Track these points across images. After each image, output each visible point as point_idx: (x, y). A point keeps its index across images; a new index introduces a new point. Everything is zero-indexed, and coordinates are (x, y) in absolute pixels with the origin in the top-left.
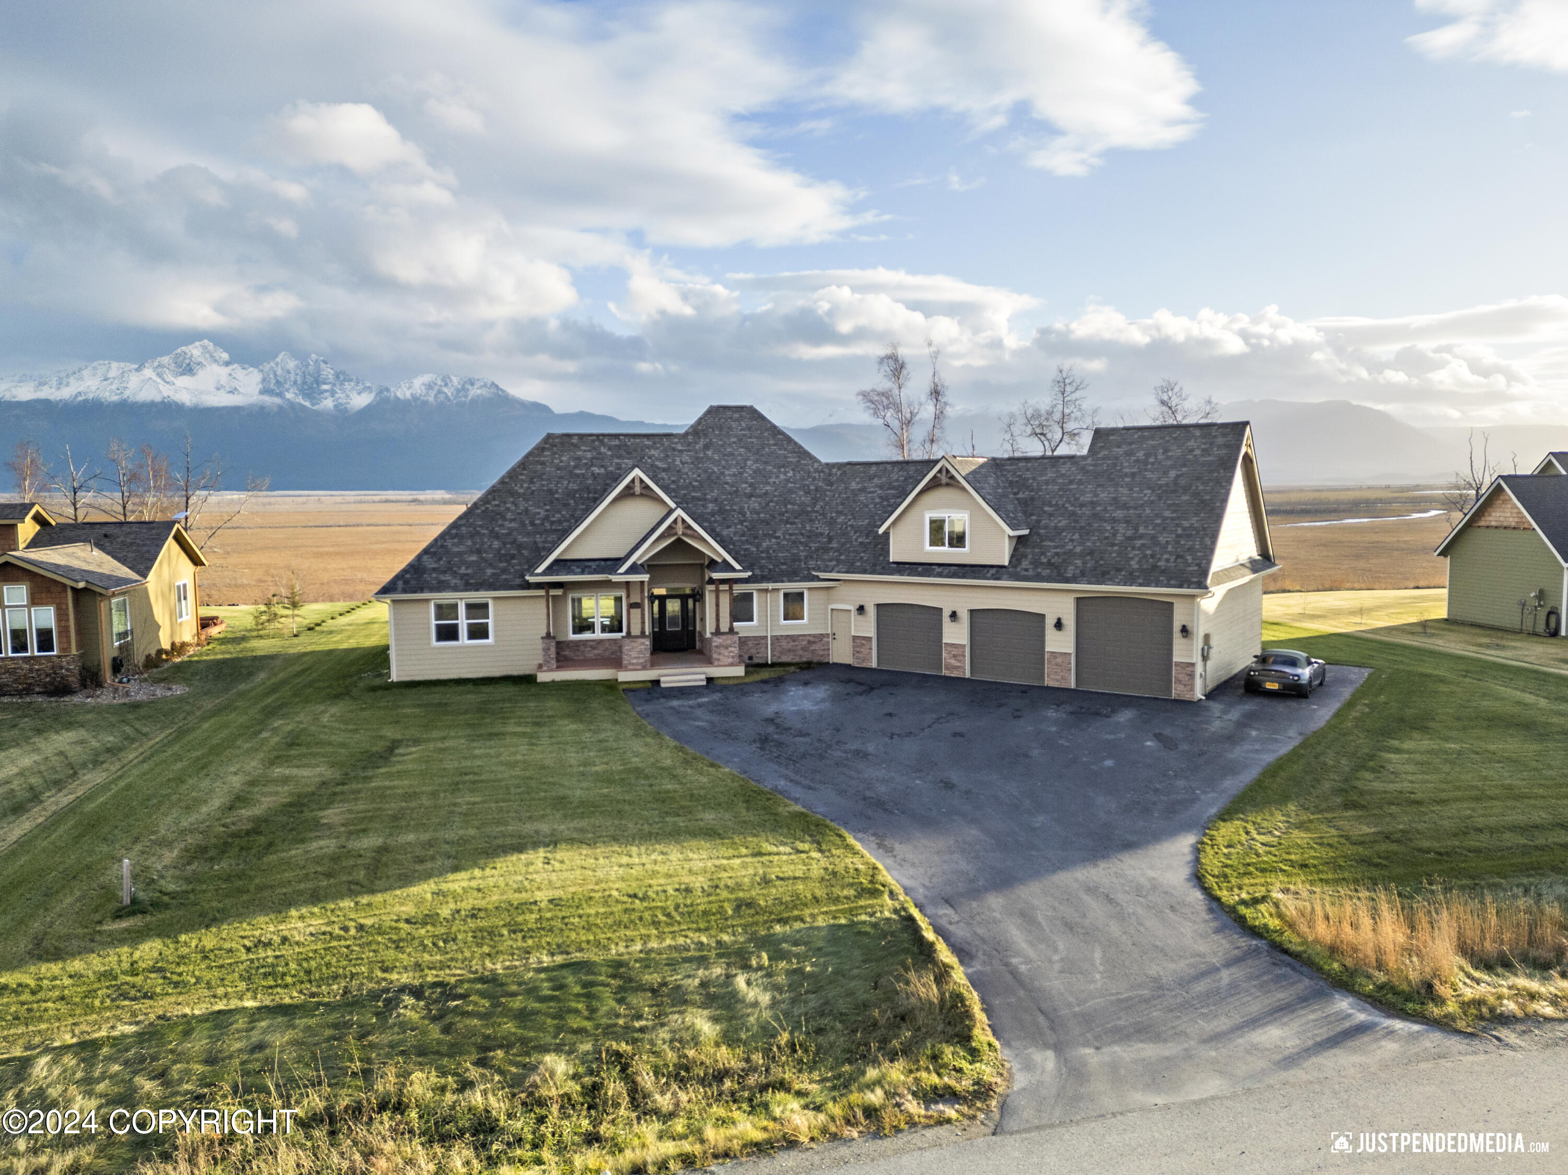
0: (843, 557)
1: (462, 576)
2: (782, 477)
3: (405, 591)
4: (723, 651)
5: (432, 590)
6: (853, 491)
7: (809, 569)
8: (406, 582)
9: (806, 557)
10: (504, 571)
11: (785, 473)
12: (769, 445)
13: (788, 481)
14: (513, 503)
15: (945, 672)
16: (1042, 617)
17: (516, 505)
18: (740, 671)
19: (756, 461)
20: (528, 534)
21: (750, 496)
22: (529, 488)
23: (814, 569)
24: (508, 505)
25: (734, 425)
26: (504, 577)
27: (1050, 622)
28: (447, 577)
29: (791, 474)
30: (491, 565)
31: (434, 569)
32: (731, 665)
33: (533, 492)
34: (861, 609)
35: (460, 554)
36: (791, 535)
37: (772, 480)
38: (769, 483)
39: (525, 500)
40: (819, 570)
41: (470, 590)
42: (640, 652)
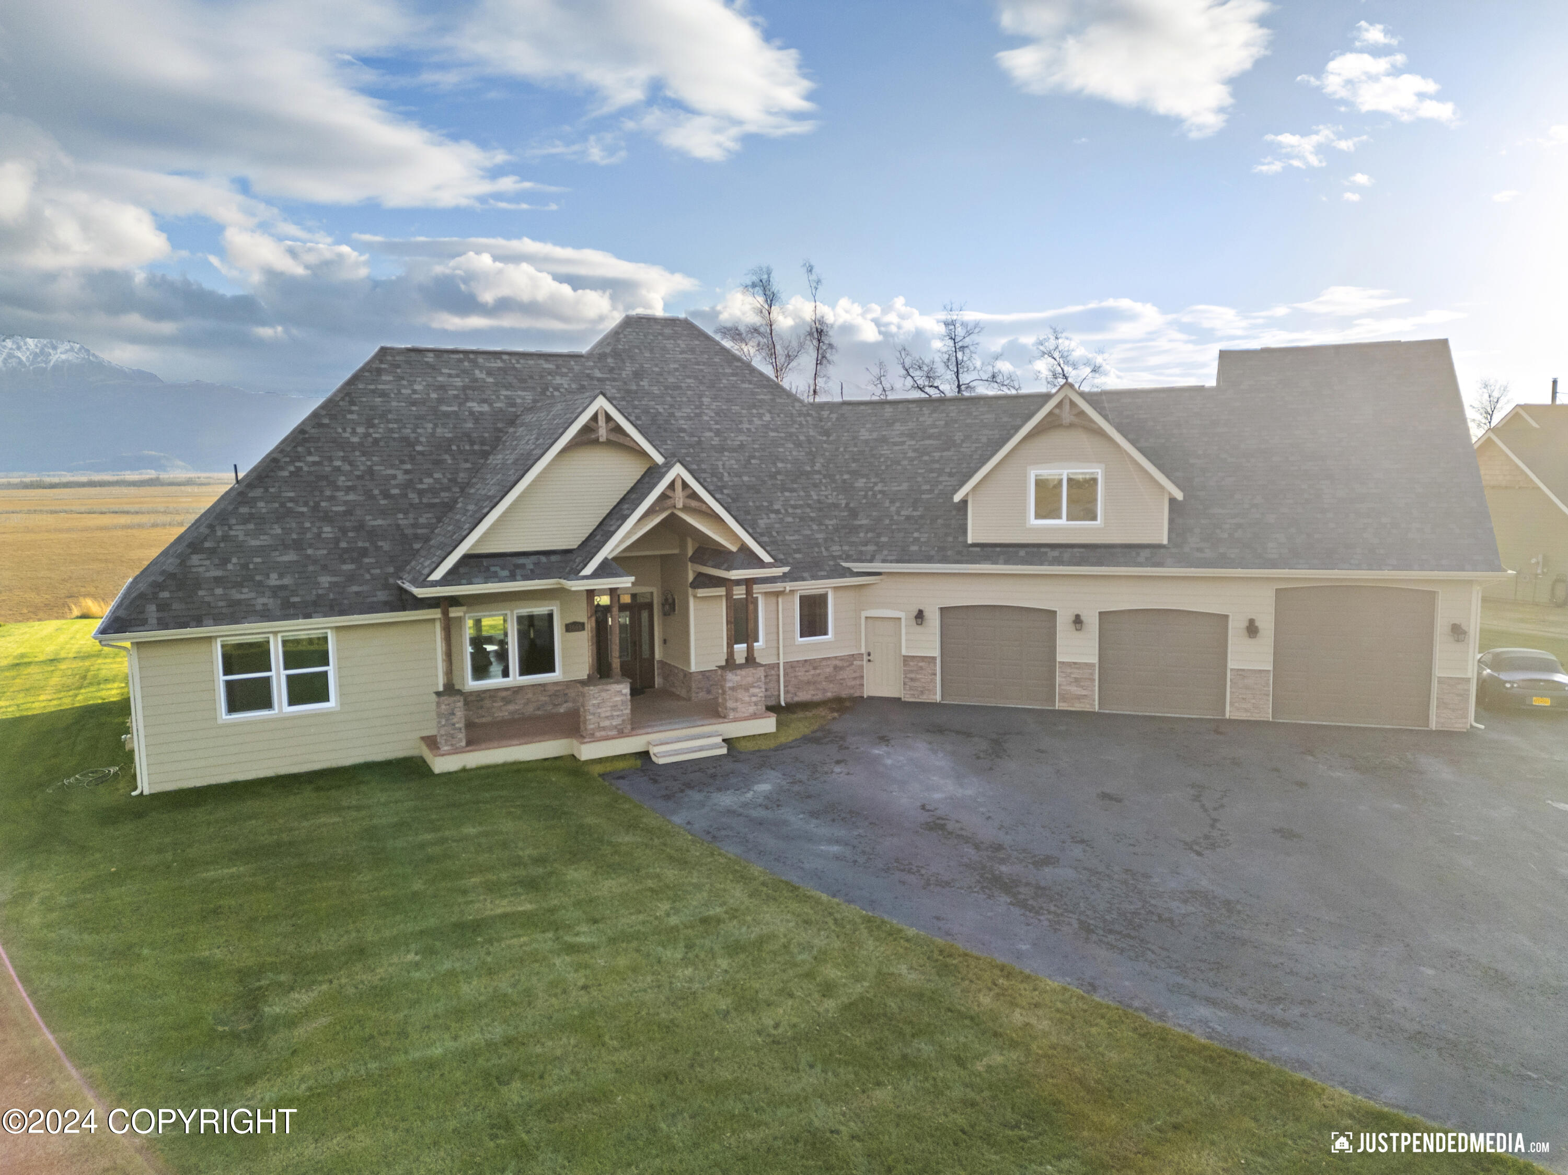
0: (884, 539)
1: (275, 591)
2: (757, 421)
3: (163, 625)
4: (741, 694)
5: (219, 619)
6: (866, 442)
7: (834, 558)
8: (163, 607)
9: (826, 540)
10: (351, 578)
11: (760, 416)
12: (724, 374)
13: (766, 426)
14: (344, 459)
15: (1059, 705)
16: (1223, 619)
17: (351, 464)
18: (768, 725)
19: (715, 398)
20: (383, 513)
21: (721, 449)
22: (367, 435)
23: (840, 557)
24: (338, 463)
25: (669, 344)
26: (355, 588)
27: (1236, 626)
28: (246, 594)
29: (767, 417)
30: (324, 567)
31: (218, 580)
32: (754, 716)
33: (376, 441)
34: (920, 616)
35: (260, 551)
36: (794, 507)
37: (745, 426)
38: (740, 431)
39: (364, 454)
40: (848, 558)
41: (295, 617)
42: (615, 707)
